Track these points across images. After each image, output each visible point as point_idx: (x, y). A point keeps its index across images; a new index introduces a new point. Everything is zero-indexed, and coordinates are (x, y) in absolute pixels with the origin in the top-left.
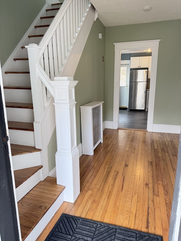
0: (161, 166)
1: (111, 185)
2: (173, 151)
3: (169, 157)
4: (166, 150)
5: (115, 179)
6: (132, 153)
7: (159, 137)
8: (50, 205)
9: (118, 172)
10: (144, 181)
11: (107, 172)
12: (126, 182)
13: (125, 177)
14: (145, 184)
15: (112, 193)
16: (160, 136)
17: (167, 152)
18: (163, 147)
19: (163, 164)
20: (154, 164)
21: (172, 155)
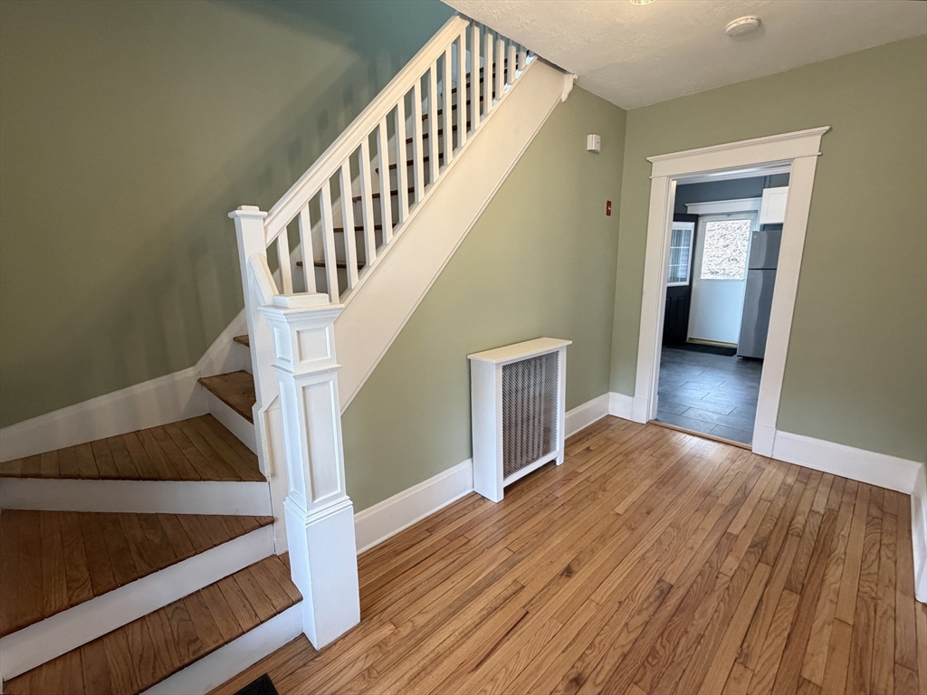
0: (697, 615)
1: (461, 630)
2: (803, 567)
3: (766, 585)
4: (772, 551)
5: (489, 615)
6: (624, 527)
7: (783, 483)
8: (214, 646)
9: (523, 587)
10: (579, 664)
11: (491, 575)
12: (515, 636)
13: (529, 616)
14: (571, 677)
15: (437, 666)
16: (790, 480)
17: (771, 560)
18: (771, 533)
19: (711, 611)
20: (673, 601)
21: (789, 581)
